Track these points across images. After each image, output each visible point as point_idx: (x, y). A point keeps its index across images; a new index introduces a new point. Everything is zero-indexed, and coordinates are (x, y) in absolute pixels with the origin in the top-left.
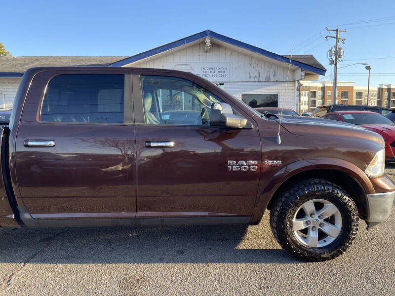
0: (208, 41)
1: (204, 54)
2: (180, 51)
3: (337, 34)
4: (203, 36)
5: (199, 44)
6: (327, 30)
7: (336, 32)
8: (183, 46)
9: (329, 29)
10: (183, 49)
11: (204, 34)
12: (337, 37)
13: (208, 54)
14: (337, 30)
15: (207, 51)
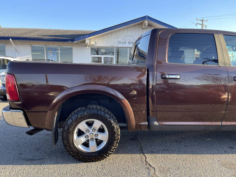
0: (146, 22)
1: (142, 30)
2: (127, 28)
3: (202, 23)
4: (143, 19)
5: (139, 24)
6: (197, 20)
7: (202, 21)
8: (131, 25)
9: (198, 19)
10: (130, 27)
11: (144, 18)
12: (202, 24)
13: (144, 30)
14: (202, 20)
15: (143, 29)
